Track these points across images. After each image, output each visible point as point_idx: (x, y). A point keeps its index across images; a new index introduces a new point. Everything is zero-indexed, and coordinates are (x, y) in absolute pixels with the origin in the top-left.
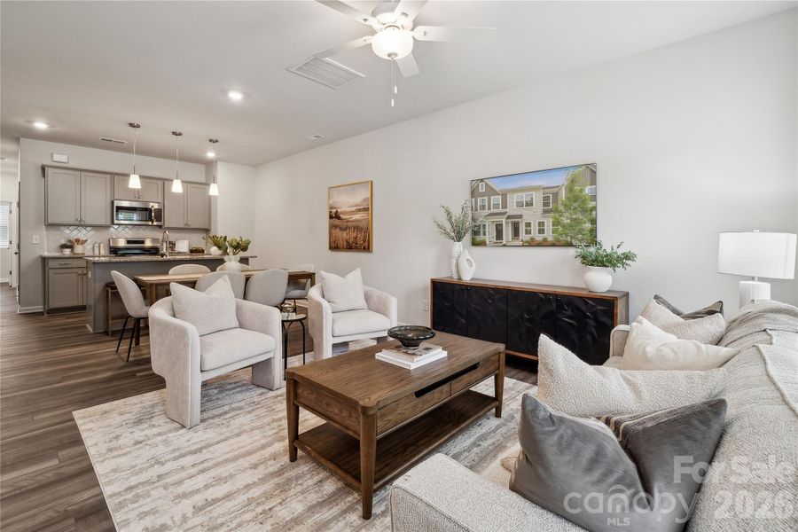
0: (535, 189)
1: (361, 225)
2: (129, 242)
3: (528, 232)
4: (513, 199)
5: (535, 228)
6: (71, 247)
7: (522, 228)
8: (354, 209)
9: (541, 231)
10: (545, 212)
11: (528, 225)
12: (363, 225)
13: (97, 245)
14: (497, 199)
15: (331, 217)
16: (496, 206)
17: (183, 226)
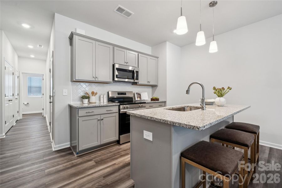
2: (119, 94)
6: (88, 98)
13: (102, 96)
17: (146, 83)
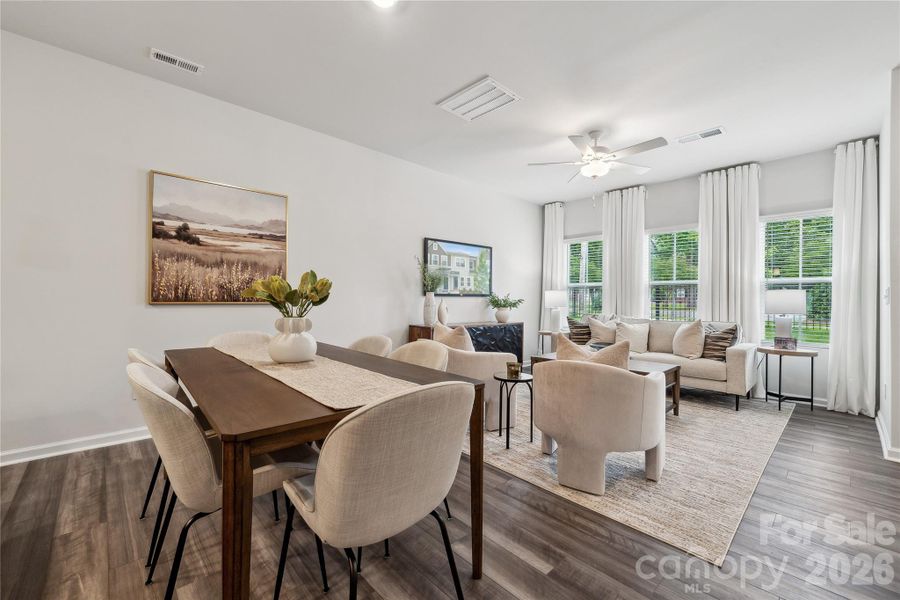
0: (467, 256)
1: (262, 261)
3: (462, 284)
4: (455, 260)
5: (466, 282)
7: (459, 281)
8: (246, 232)
9: (469, 284)
10: (471, 272)
11: (462, 279)
12: (273, 262)
14: (444, 258)
15: (158, 232)
16: (444, 263)
